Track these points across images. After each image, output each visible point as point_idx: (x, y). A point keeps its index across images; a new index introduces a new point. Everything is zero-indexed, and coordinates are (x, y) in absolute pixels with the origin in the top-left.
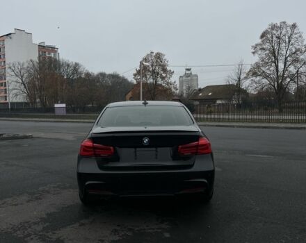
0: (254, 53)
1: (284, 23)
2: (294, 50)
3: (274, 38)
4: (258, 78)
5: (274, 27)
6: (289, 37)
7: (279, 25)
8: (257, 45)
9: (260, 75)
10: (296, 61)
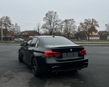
0: (44, 20)
1: (53, 11)
2: (56, 21)
3: (50, 16)
4: (45, 29)
5: (50, 12)
6: (54, 16)
7: (51, 12)
8: (45, 18)
9: (46, 28)
10: (56, 24)
